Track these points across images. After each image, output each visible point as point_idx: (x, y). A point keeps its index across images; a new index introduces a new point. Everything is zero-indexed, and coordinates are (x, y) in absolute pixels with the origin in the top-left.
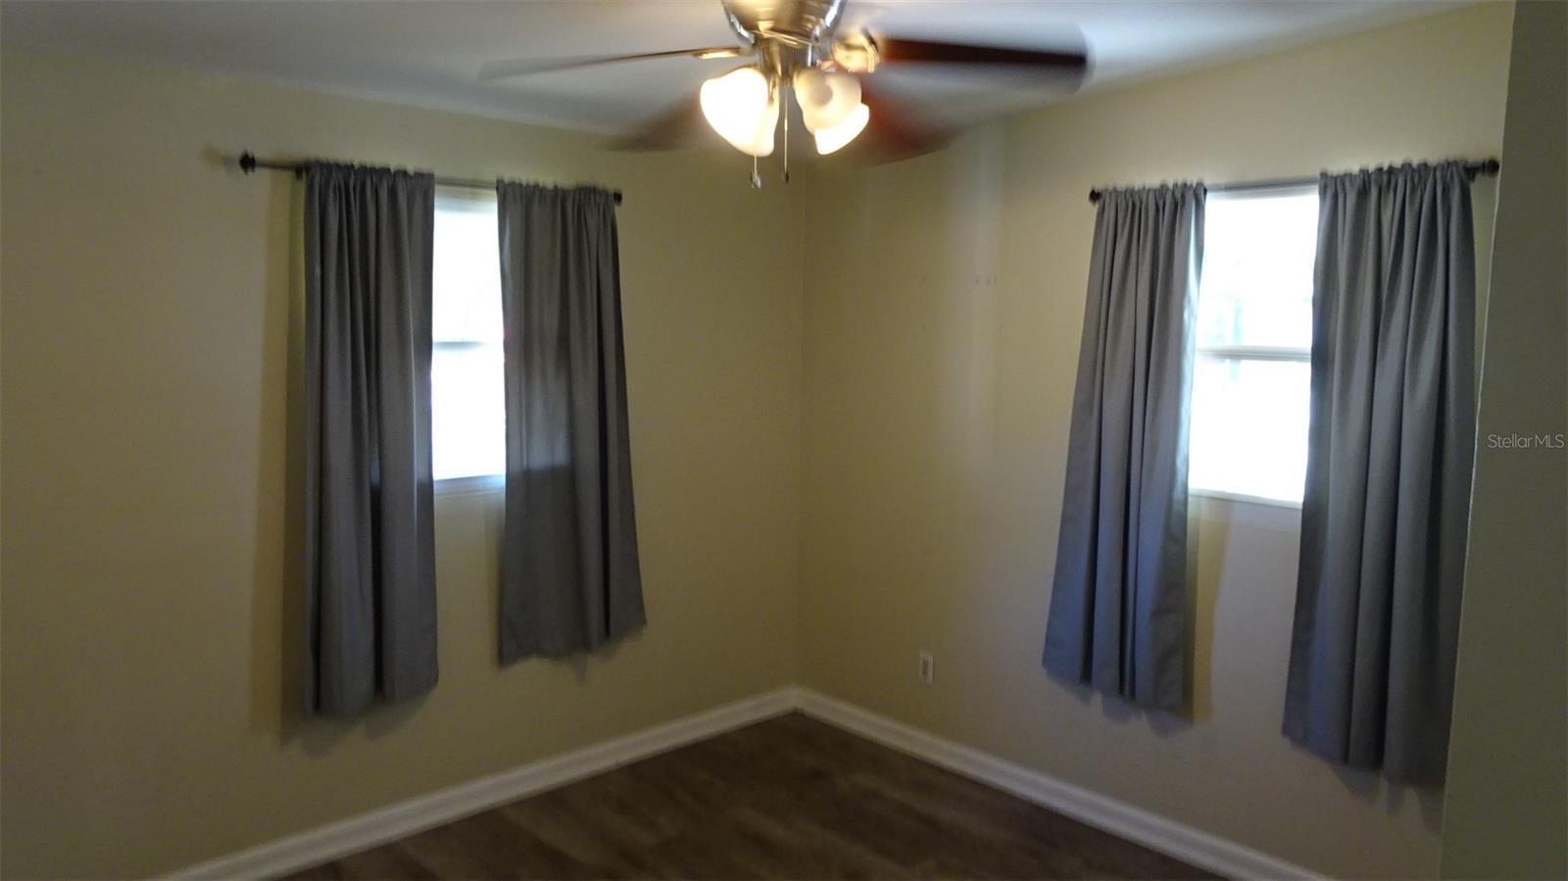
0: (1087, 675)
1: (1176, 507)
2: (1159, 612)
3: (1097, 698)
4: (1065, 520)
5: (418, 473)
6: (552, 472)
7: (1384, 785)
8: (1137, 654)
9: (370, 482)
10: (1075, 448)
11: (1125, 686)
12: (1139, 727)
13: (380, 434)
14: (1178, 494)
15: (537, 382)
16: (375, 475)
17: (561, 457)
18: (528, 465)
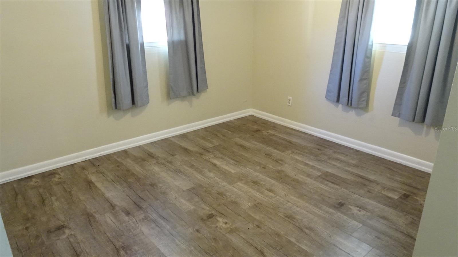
0: (338, 101)
1: (369, 47)
2: (361, 80)
3: (340, 106)
4: (334, 54)
5: (140, 41)
6: (180, 42)
7: (425, 128)
8: (353, 93)
9: (126, 43)
10: (339, 31)
11: (349, 103)
12: (352, 114)
13: (127, 27)
14: (370, 43)
15: (174, 12)
16: (127, 42)
17: (182, 37)
18: (173, 40)
